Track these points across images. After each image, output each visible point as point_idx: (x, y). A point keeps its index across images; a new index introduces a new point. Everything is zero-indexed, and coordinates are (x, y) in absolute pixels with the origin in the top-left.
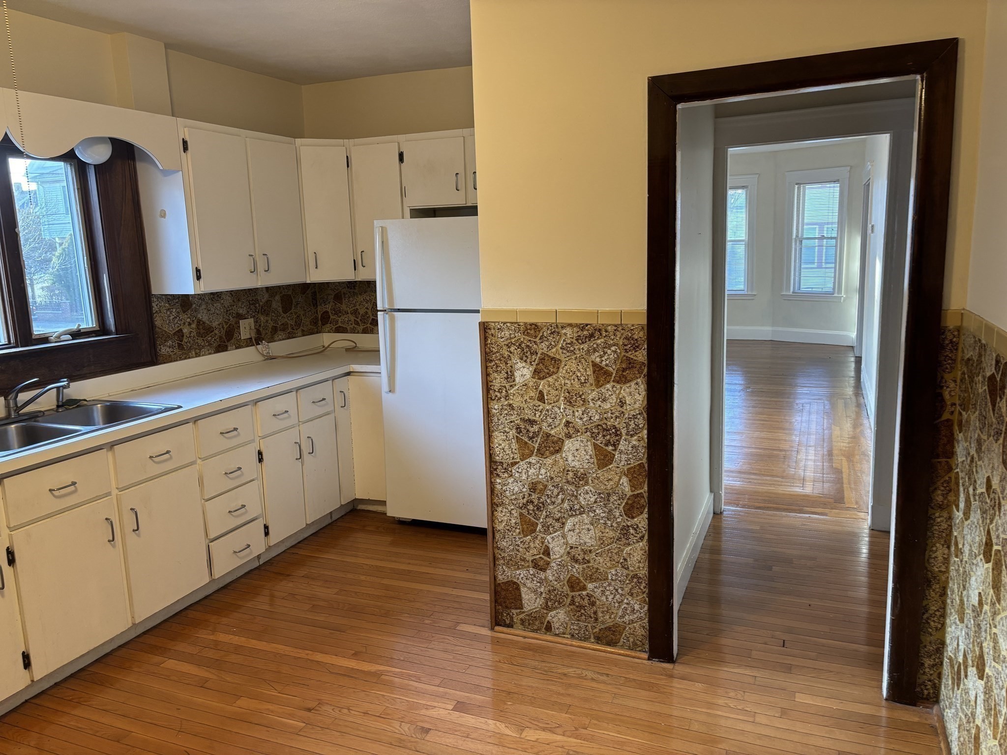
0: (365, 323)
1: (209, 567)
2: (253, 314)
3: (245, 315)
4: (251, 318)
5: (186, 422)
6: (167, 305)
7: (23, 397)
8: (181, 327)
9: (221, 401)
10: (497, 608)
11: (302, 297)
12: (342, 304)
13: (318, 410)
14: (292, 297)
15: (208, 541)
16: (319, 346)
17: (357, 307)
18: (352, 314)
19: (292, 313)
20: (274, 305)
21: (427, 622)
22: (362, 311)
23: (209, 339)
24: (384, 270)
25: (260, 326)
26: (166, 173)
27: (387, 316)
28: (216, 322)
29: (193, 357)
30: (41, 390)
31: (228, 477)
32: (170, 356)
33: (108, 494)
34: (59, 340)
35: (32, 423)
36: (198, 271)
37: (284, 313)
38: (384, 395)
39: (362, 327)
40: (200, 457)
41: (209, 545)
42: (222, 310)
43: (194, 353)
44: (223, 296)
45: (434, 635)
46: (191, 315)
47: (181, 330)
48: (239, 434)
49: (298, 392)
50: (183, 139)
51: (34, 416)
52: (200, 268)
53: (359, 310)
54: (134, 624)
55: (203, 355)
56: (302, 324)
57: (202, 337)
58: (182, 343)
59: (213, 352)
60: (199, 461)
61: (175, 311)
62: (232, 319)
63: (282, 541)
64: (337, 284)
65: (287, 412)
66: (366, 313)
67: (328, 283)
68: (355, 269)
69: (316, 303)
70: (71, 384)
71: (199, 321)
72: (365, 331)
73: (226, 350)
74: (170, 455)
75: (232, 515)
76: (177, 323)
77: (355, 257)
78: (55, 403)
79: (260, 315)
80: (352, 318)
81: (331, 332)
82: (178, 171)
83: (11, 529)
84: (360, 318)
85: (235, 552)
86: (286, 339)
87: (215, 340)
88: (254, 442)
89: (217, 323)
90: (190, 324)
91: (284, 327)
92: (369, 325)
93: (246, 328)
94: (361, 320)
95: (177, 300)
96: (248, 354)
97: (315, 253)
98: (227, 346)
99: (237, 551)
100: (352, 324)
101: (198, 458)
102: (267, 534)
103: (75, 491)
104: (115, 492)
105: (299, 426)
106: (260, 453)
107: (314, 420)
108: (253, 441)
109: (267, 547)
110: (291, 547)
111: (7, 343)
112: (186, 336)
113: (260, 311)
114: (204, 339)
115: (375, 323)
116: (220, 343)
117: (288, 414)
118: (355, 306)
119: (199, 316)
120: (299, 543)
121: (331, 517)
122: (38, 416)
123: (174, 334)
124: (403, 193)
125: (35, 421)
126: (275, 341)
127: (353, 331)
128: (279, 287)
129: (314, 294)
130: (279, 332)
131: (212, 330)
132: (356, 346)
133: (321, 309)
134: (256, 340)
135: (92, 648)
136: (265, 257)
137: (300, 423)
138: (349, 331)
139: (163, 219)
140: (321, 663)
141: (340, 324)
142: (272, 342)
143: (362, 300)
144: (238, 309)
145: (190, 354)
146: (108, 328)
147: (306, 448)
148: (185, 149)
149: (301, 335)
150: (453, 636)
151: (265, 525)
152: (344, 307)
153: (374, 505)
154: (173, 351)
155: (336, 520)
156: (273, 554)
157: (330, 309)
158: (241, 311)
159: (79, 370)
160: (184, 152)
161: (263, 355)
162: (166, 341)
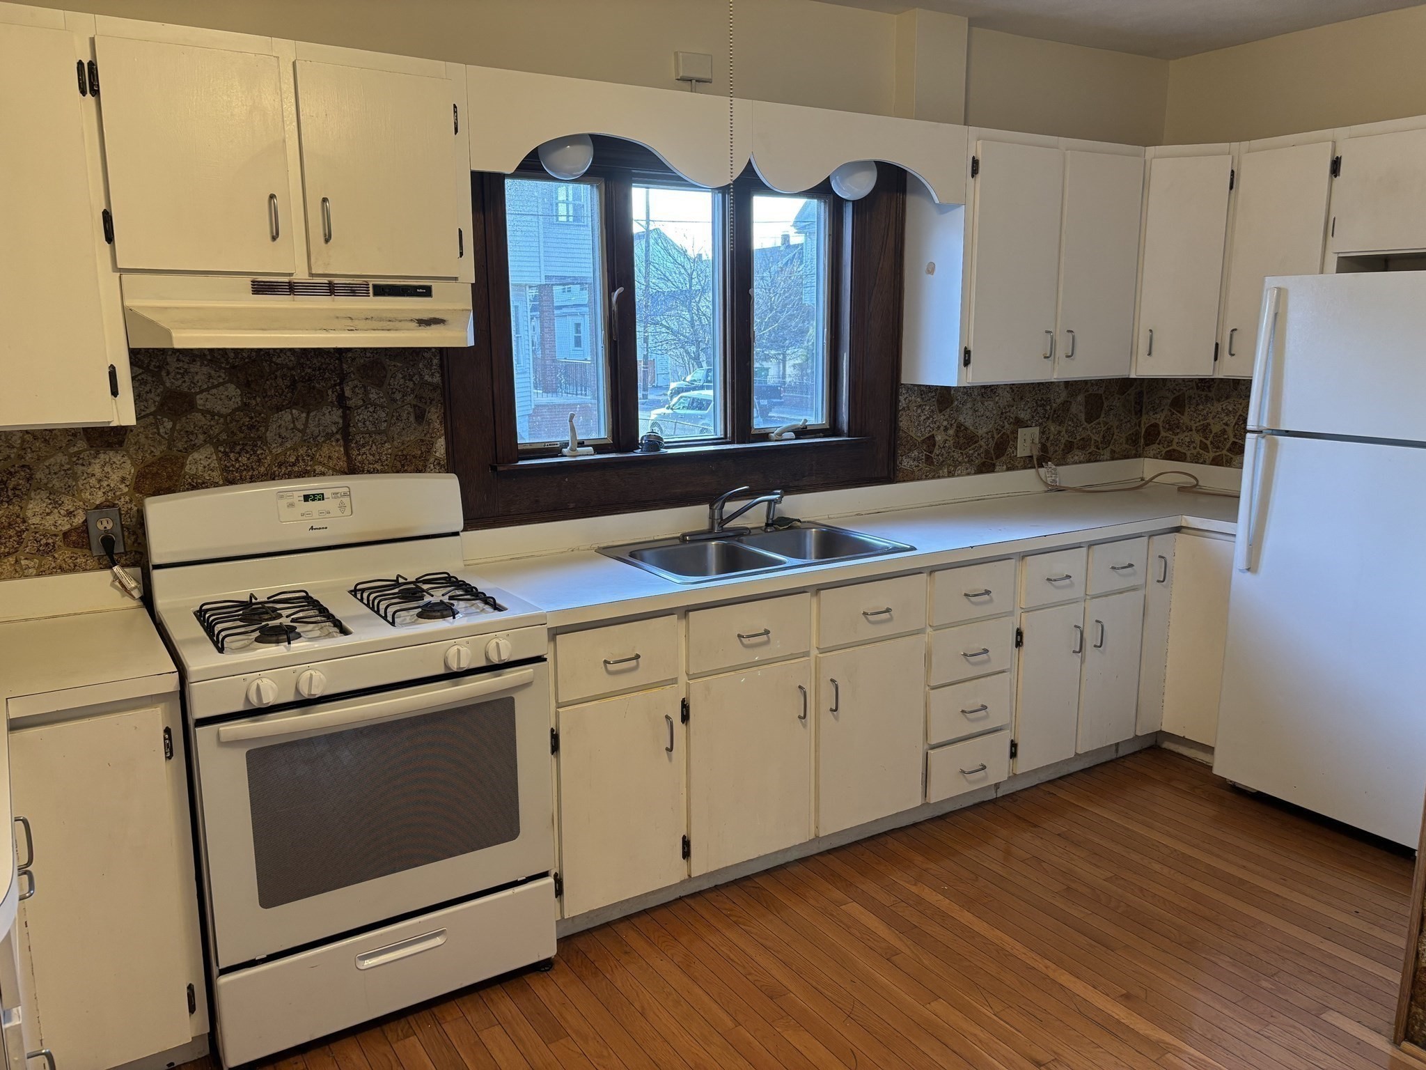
0: (1218, 448)
1: (924, 784)
2: (1041, 421)
3: (1027, 421)
4: (1036, 426)
5: (917, 572)
6: (919, 400)
7: (731, 507)
8: (934, 432)
9: (972, 547)
10: (1414, 1009)
11: (1119, 399)
12: (1183, 415)
13: (1118, 581)
14: (1104, 398)
15: (926, 747)
16: (1136, 477)
17: (1208, 421)
18: (1198, 431)
19: (1099, 423)
20: (1074, 408)
21: (1264, 984)
22: (1216, 428)
23: (971, 452)
24: (1270, 362)
25: (1048, 439)
26: (943, 208)
27: (1263, 441)
28: (984, 428)
29: (943, 477)
30: (750, 501)
31: (967, 660)
32: (913, 472)
33: (806, 654)
34: (779, 438)
35: (735, 543)
36: (967, 353)
37: (1086, 422)
38: (1236, 575)
39: (1212, 455)
40: (931, 624)
41: (927, 753)
42: (995, 412)
43: (946, 470)
44: (1000, 391)
45: (1275, 1014)
46: (950, 416)
47: (933, 436)
48: (991, 601)
49: (1091, 551)
50: (974, 158)
51: (741, 533)
52: (971, 348)
53: (1212, 427)
54: (817, 837)
55: (958, 476)
56: (1113, 441)
57: (960, 449)
58: (933, 456)
59: (973, 471)
60: (929, 630)
61: (929, 409)
62: (1007, 426)
63: (1035, 771)
64: (1181, 382)
65: (1069, 577)
66: (1224, 432)
67: (1164, 380)
68: (1216, 359)
69: (1141, 411)
70: (785, 498)
71: (960, 426)
72: (1216, 462)
73: (993, 471)
74: (890, 615)
75: (966, 716)
76: (929, 426)
77: (1219, 337)
78: (765, 520)
79: (1050, 422)
80: (1198, 438)
81: (1157, 458)
82: (959, 206)
83: (691, 677)
84: (1211, 439)
85: (963, 772)
86: (1084, 462)
87: (978, 454)
88: (1013, 615)
89: (985, 430)
90: (946, 429)
91: (1084, 444)
92: (1224, 452)
93: (1026, 441)
94: (1212, 443)
95: (933, 394)
96: (1025, 480)
97: (1151, 331)
98: (994, 465)
99: (966, 770)
100: (1195, 448)
101: (928, 625)
102: (1013, 755)
103: (768, 642)
104: (814, 652)
105: (1085, 601)
106: (1019, 633)
107: (1109, 595)
108: (1011, 613)
109: (1011, 774)
110: (1047, 782)
111: (723, 436)
112: (939, 446)
113: (1051, 417)
114: (964, 452)
115: (1239, 449)
116: (984, 460)
117: (1071, 581)
118: (1205, 419)
119: (961, 419)
120: (1060, 778)
121: (1117, 751)
122: (742, 535)
123: (923, 441)
124: (1329, 228)
125: (738, 541)
126: (1067, 464)
127: (1196, 460)
128: (1086, 382)
129: (1140, 394)
130: (1076, 452)
131: (977, 439)
132: (1197, 485)
133: (1147, 420)
134: (1039, 460)
135: (762, 854)
136: (1070, 334)
137: (1088, 597)
138: (1188, 459)
139: (929, 275)
140: (1066, 990)
141: (1174, 447)
142: (1063, 465)
143: (1220, 409)
144: (1019, 412)
145: (941, 472)
146: (840, 427)
147: (1091, 638)
148: (975, 171)
149: (1109, 458)
150: (1312, 1028)
151: (1012, 741)
152: (1185, 419)
153: (1192, 748)
154: (918, 466)
155: (1123, 757)
156: (1019, 786)
157: (1162, 420)
158: (1022, 415)
159: (798, 480)
160: (973, 176)
161: (1046, 483)
162: (910, 450)
